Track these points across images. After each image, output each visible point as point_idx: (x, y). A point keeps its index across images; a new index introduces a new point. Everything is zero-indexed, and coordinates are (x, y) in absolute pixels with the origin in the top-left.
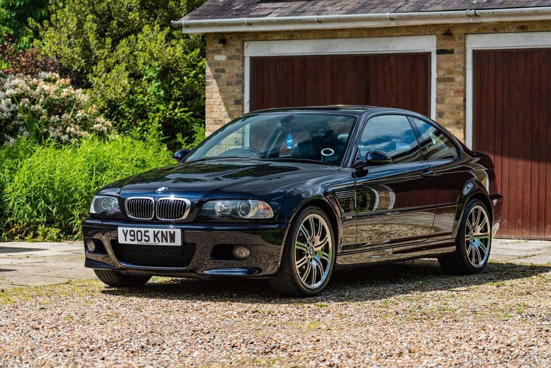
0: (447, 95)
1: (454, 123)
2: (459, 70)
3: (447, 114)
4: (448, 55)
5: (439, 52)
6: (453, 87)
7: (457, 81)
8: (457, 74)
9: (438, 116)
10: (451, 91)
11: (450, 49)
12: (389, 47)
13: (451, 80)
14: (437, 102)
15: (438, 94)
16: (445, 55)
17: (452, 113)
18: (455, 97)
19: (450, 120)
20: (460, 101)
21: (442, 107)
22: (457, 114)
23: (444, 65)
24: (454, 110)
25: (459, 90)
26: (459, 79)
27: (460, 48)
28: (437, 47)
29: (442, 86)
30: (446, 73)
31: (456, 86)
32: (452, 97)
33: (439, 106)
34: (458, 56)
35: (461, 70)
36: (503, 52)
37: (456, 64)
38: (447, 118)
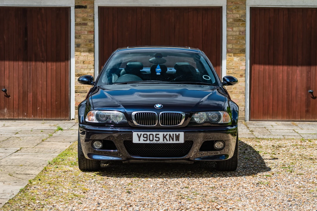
0: (83, 34)
1: (88, 51)
2: (90, 18)
3: (82, 45)
4: (83, 9)
5: (77, 7)
6: (86, 29)
7: (89, 25)
8: (89, 20)
9: (76, 46)
10: (85, 31)
11: (84, 6)
12: (41, 3)
13: (85, 24)
14: (76, 38)
15: (76, 33)
16: (81, 9)
17: (86, 45)
18: (88, 34)
19: (85, 49)
20: (91, 37)
21: (79, 41)
22: (89, 45)
23: (80, 15)
24: (88, 43)
25: (90, 30)
26: (90, 24)
27: (91, 5)
28: (75, 4)
29: (79, 28)
30: (82, 20)
31: (88, 28)
32: (86, 35)
33: (77, 40)
34: (89, 10)
35: (92, 18)
36: (118, 8)
37: (88, 15)
38: (83, 48)
